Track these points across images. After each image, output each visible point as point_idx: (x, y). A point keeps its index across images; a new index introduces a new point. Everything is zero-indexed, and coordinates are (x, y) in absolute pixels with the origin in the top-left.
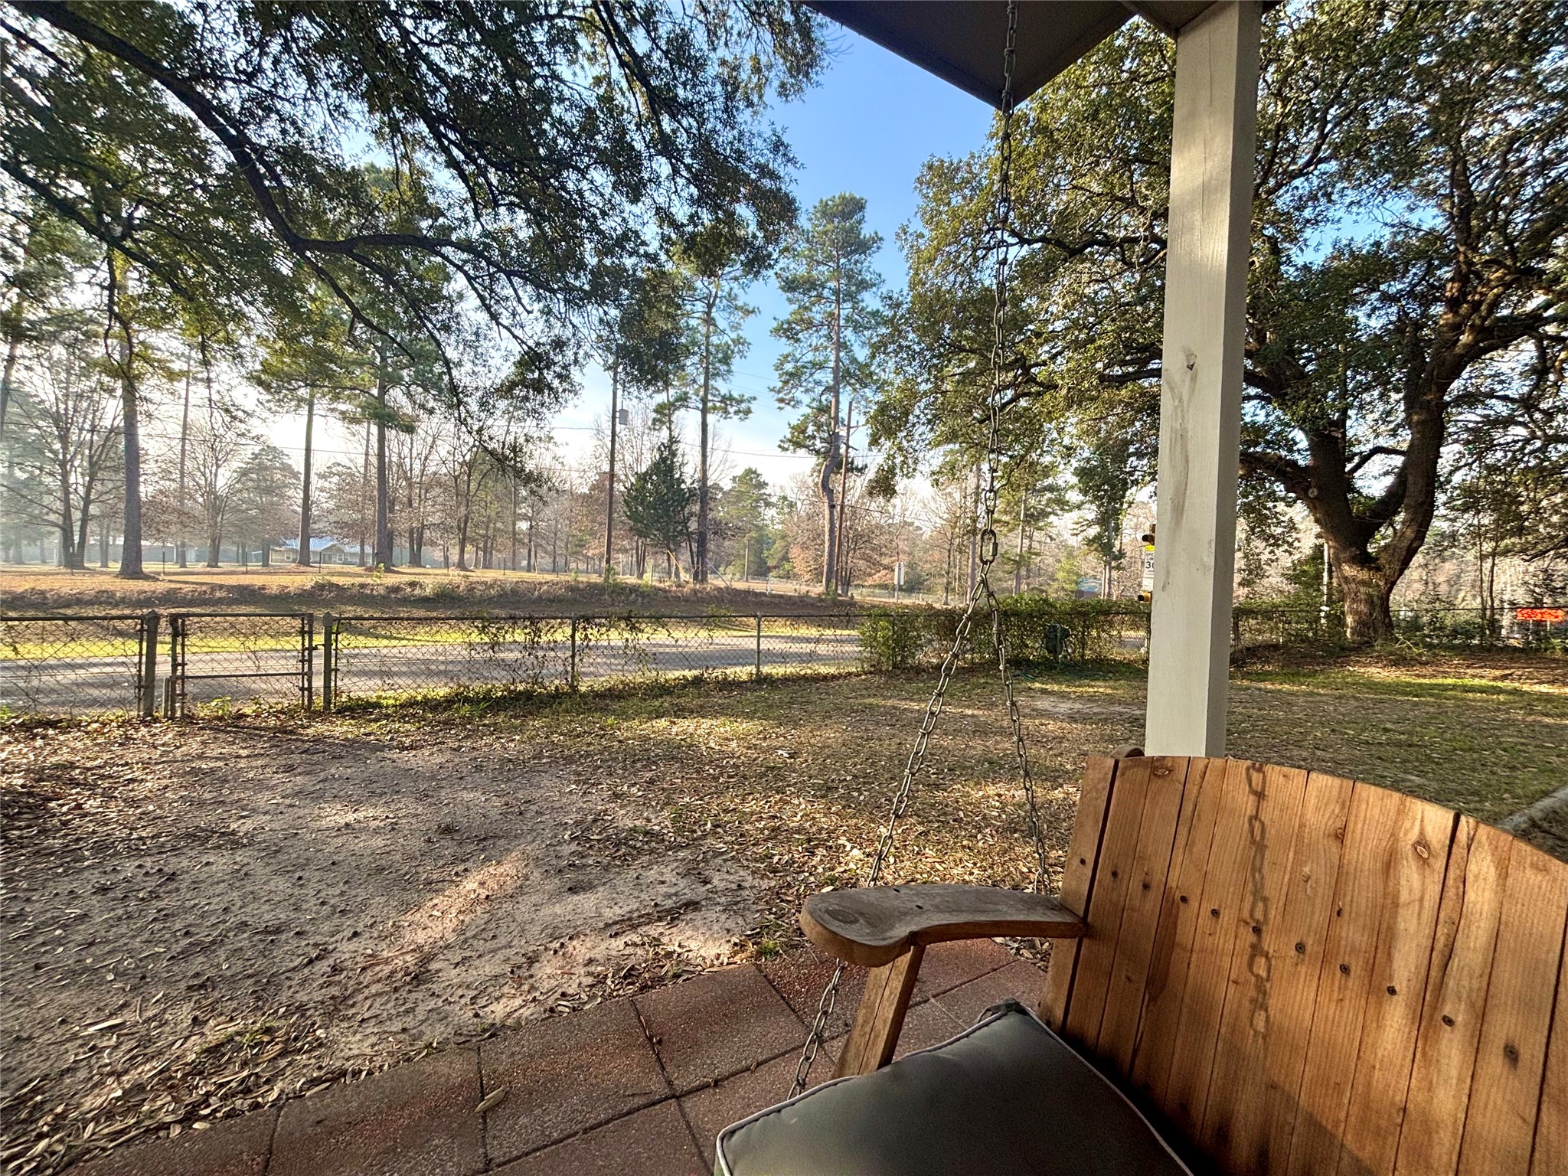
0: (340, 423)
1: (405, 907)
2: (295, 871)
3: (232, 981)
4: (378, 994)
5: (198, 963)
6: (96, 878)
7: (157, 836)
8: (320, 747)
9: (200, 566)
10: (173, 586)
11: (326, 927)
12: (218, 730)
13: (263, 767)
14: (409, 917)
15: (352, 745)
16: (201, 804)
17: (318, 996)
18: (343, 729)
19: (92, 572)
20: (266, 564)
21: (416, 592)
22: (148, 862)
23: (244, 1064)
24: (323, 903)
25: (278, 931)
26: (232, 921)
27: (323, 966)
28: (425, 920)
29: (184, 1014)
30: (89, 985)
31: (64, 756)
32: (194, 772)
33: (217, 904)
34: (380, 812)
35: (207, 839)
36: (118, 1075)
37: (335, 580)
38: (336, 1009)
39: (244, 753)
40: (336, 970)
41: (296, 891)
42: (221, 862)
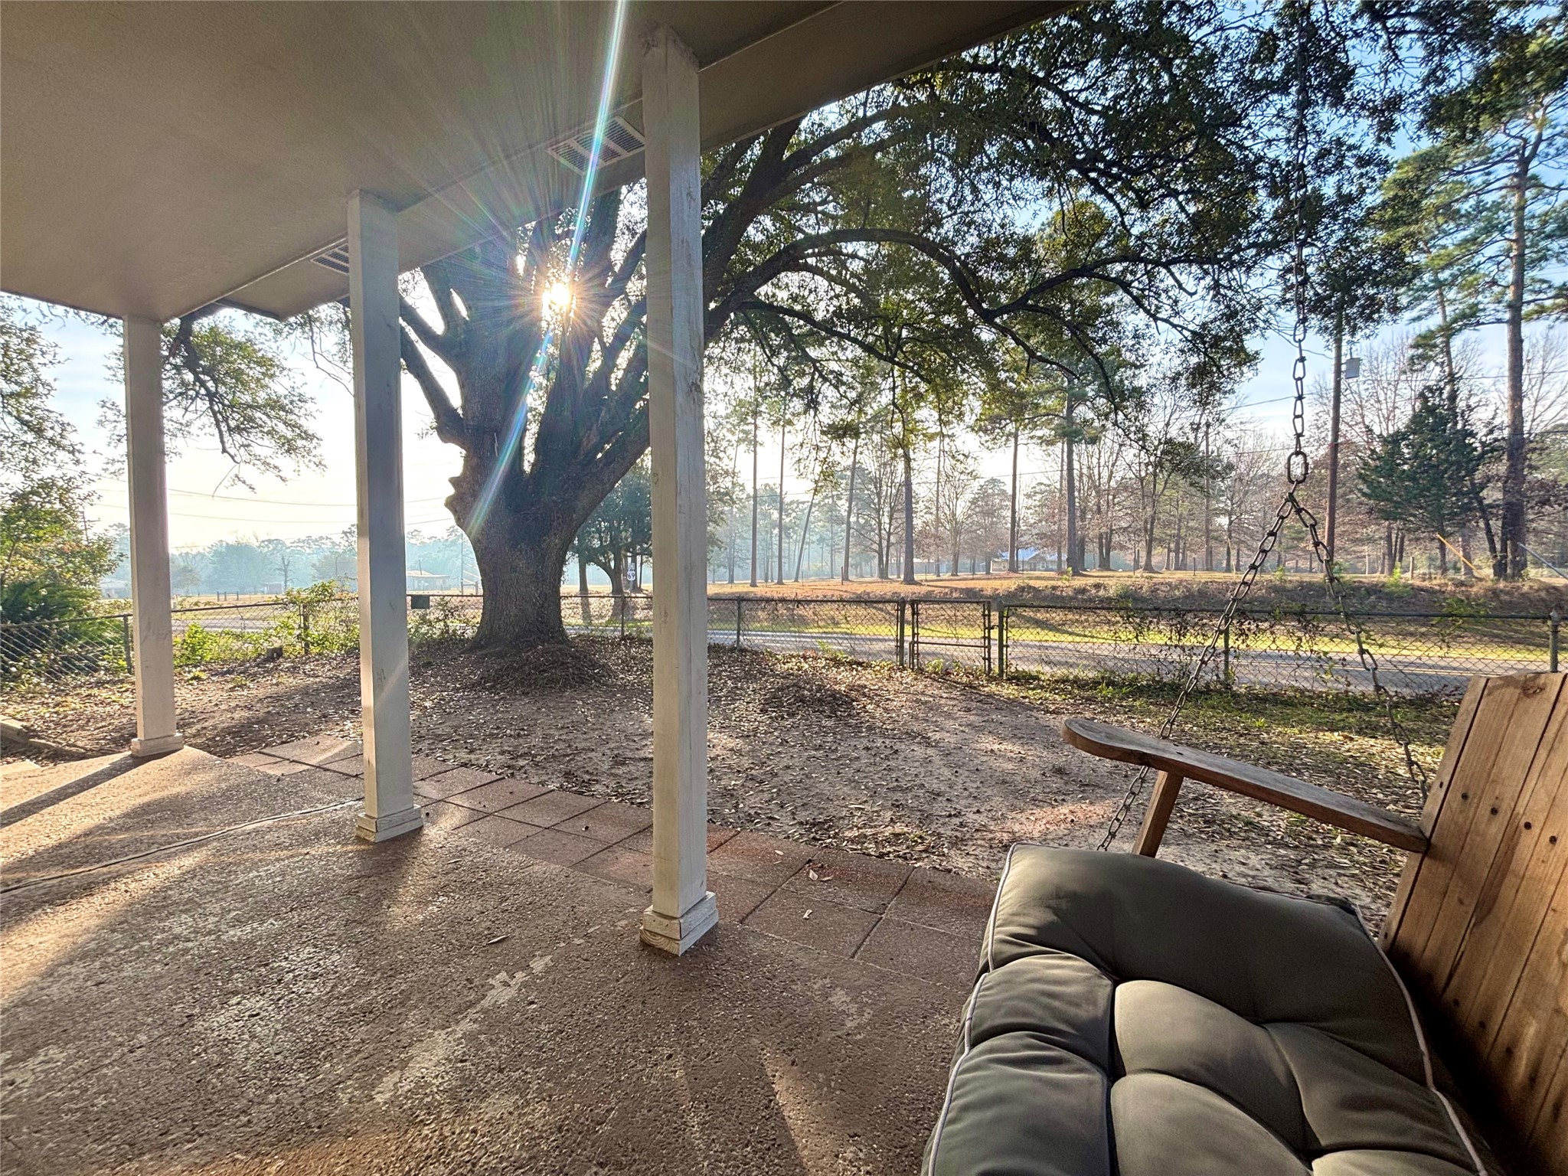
0: (1038, 447)
1: (1013, 808)
2: (956, 768)
3: (912, 809)
4: (982, 846)
5: (898, 795)
6: (865, 741)
7: (894, 730)
8: (990, 700)
9: (947, 576)
10: (930, 589)
11: (963, 802)
12: (934, 679)
13: (954, 706)
14: (1013, 814)
15: (1012, 703)
16: (917, 719)
17: (949, 833)
18: (1009, 691)
19: (892, 581)
20: (988, 573)
21: (1100, 593)
22: (887, 741)
23: (908, 848)
24: (965, 789)
25: (938, 795)
26: (918, 782)
27: (957, 821)
28: (1023, 820)
29: (888, 815)
30: (855, 787)
31: (862, 682)
32: (918, 701)
33: (913, 771)
34: (1016, 748)
35: (915, 737)
36: (859, 828)
37: (1032, 583)
38: (956, 843)
39: (945, 695)
40: (962, 825)
41: (953, 778)
42: (920, 751)
